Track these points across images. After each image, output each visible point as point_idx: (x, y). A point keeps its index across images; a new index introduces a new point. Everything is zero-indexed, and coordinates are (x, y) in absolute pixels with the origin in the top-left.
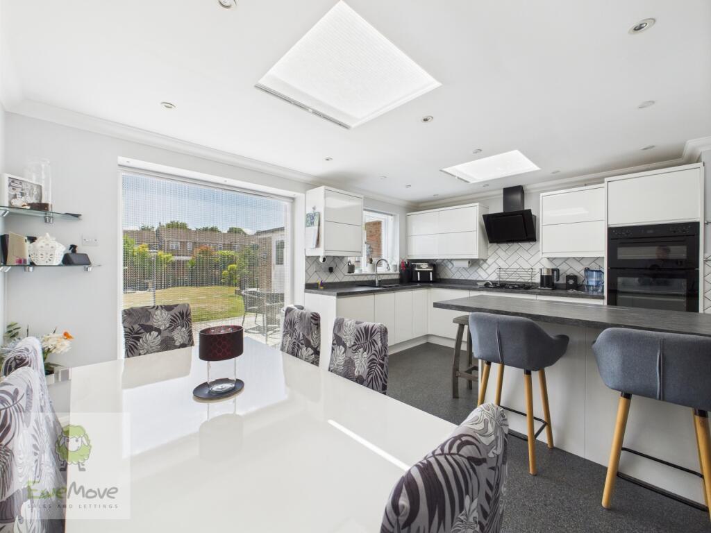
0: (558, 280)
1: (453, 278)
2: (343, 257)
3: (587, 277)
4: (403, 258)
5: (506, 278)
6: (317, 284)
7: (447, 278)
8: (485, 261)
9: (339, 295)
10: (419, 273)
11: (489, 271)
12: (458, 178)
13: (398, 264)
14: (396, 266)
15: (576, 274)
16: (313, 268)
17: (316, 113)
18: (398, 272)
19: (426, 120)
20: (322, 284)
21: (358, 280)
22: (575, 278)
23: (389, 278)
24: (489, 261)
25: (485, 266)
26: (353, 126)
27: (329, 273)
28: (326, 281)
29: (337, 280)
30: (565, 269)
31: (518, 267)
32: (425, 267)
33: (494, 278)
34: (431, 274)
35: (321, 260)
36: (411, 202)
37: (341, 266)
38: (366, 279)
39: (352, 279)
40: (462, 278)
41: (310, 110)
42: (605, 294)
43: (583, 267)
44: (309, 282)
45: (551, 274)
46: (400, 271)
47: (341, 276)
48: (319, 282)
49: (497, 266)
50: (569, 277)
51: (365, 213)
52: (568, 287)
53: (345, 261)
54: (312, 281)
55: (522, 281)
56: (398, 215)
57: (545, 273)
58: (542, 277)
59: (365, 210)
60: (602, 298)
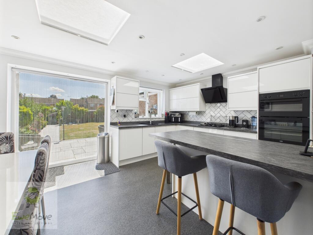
0: (237, 122)
1: (190, 120)
2: (132, 110)
3: (252, 121)
4: (167, 110)
5: (214, 121)
6: (117, 123)
7: (188, 120)
8: (204, 112)
9: (120, 128)
10: (173, 118)
11: (207, 117)
12: (184, 70)
13: (164, 114)
14: (163, 114)
15: (248, 119)
16: (115, 115)
17: (82, 36)
18: (164, 117)
19: (141, 38)
20: (119, 123)
21: (140, 121)
22: (247, 121)
23: (159, 120)
24: (207, 112)
25: (205, 115)
26: (109, 43)
27: (124, 118)
28: (123, 121)
29: (128, 121)
30: (242, 117)
31: (220, 115)
32: (177, 115)
33: (208, 121)
34: (179, 118)
35: (116, 111)
36: (172, 84)
37: (131, 114)
38: (145, 120)
39: (137, 121)
40: (195, 121)
41: (80, 36)
42: (257, 130)
43: (251, 116)
44: (112, 122)
45: (234, 119)
46: (165, 116)
47: (131, 119)
48: (118, 122)
49: (210, 115)
50: (243, 121)
51: (140, 88)
52: (243, 126)
53: (134, 112)
54: (114, 121)
55: (222, 122)
56: (165, 90)
57: (231, 119)
58: (230, 120)
59: (140, 87)
60: (256, 133)
